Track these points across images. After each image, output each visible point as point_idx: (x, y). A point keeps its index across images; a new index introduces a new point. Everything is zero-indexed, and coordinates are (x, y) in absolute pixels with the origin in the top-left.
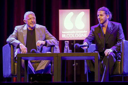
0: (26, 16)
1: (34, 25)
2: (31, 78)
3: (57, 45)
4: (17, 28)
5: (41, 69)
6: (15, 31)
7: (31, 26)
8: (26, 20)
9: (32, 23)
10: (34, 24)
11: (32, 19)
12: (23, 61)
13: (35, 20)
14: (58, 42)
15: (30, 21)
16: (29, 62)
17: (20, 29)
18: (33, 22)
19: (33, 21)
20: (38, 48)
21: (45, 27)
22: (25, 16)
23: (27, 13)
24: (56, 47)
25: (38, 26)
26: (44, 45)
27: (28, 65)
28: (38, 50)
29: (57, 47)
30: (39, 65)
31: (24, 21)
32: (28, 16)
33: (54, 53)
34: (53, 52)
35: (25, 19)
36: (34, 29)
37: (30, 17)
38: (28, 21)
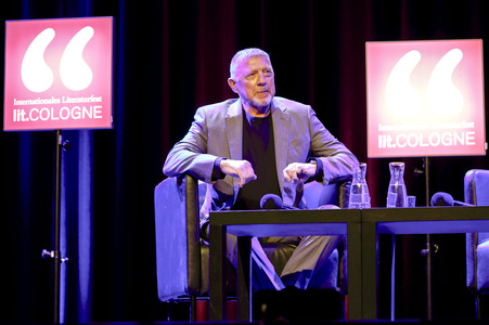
1: (268, 100)
2: (264, 307)
3: (362, 178)
5: (300, 269)
6: (194, 128)
7: (258, 101)
8: (237, 80)
10: (267, 96)
11: (260, 72)
12: (232, 239)
14: (365, 164)
15: (253, 82)
16: (255, 244)
17: (215, 117)
19: (262, 81)
24: (355, 187)
25: (282, 103)
27: (253, 255)
29: (359, 185)
30: (292, 253)
31: (231, 84)
33: (350, 207)
34: (346, 205)
35: (232, 77)
37: (254, 68)
38: (246, 81)
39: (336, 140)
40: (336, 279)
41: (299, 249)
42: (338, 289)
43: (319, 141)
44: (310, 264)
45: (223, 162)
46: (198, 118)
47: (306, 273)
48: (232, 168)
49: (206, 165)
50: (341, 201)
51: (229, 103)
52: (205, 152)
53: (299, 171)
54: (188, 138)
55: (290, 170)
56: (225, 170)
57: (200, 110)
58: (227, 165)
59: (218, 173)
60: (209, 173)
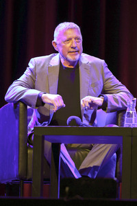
0: (58, 33)
1: (77, 57)
2: (67, 189)
3: (133, 108)
4: (33, 62)
5: (92, 165)
6: (27, 72)
8: (58, 43)
9: (72, 50)
10: (76, 55)
11: (73, 40)
12: (48, 144)
13: (80, 45)
14: (135, 99)
15: (68, 45)
16: (63, 148)
17: (42, 65)
18: (74, 48)
19: (74, 45)
20: (85, 112)
21: (103, 61)
22: (56, 34)
23: (63, 26)
24: (129, 113)
25: (86, 59)
26: (99, 107)
27: (61, 155)
28: (84, 117)
29: (131, 112)
31: (54, 45)
32: (63, 33)
33: (125, 126)
34: (122, 125)
35: (55, 40)
36: (76, 65)
37: (69, 36)
38: (64, 44)
39: (120, 83)
40: (114, 172)
41: (91, 152)
42: (115, 179)
43: (109, 84)
44: (98, 162)
45: (43, 95)
46: (31, 65)
47: (95, 167)
48: (50, 100)
49: (32, 96)
50: (119, 122)
51: (52, 57)
52: (33, 88)
53: (90, 101)
54: (23, 78)
55: (85, 100)
56: (45, 100)
57: (32, 60)
58: (46, 98)
59: (40, 102)
60: (34, 102)
